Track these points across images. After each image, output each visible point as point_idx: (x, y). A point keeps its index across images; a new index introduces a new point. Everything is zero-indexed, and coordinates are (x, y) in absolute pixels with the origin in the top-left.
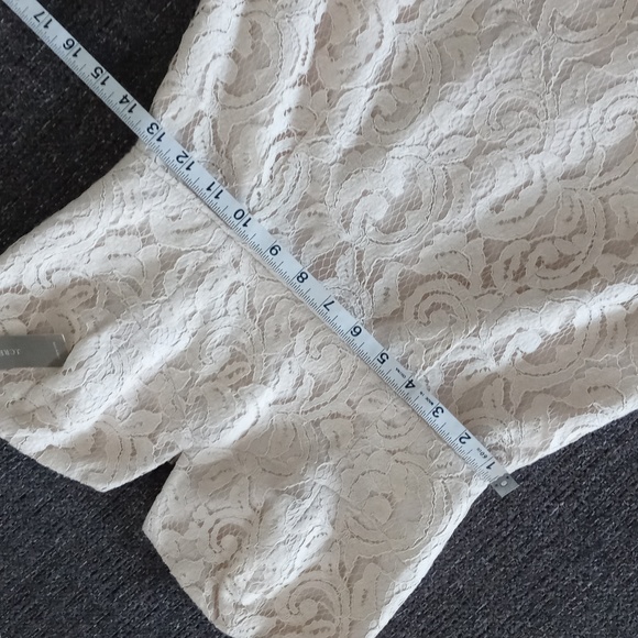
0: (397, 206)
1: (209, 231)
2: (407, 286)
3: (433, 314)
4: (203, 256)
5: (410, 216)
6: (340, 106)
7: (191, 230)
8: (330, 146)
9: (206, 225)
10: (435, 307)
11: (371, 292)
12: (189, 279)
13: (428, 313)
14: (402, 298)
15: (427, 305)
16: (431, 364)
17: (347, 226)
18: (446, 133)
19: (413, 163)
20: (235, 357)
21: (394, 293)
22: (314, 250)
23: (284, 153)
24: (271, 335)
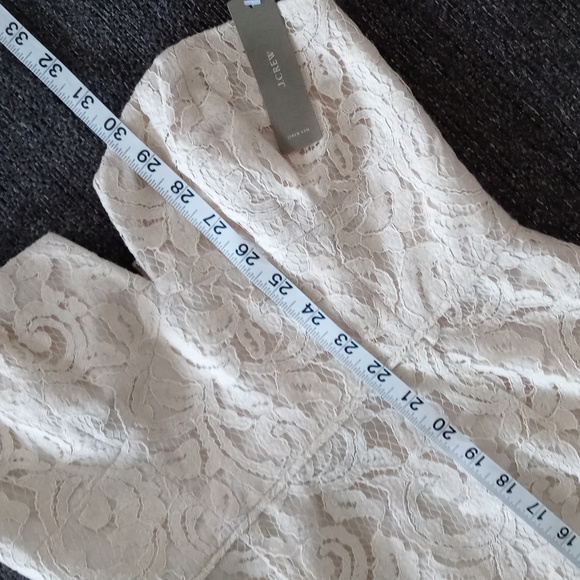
0: (447, 508)
1: (421, 310)
2: (359, 528)
3: (329, 561)
4: (391, 302)
5: (437, 524)
6: (562, 444)
7: (421, 289)
8: (518, 435)
9: (427, 306)
10: (337, 561)
11: (352, 488)
12: (365, 286)
13: (331, 555)
14: (345, 523)
15: (340, 552)
16: (272, 563)
17: (426, 456)
18: (530, 557)
19: (497, 523)
20: (270, 339)
21: (351, 513)
22: (398, 422)
23: (508, 384)
24: (299, 380)
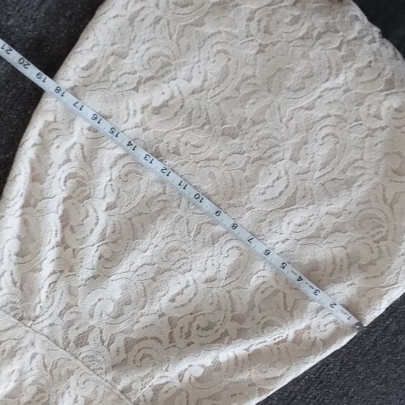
0: (119, 304)
1: (16, 330)
2: (129, 345)
3: (144, 361)
4: (14, 342)
5: (126, 308)
6: (79, 257)
7: (6, 330)
8: (76, 278)
9: (13, 327)
10: (144, 356)
11: (109, 350)
12: (8, 354)
13: (141, 360)
14: (127, 352)
15: (140, 355)
16: (145, 387)
17: (92, 316)
18: (140, 265)
19: (124, 281)
20: (40, 391)
21: (123, 350)
22: (76, 331)
23: (53, 282)
24: (57, 378)
